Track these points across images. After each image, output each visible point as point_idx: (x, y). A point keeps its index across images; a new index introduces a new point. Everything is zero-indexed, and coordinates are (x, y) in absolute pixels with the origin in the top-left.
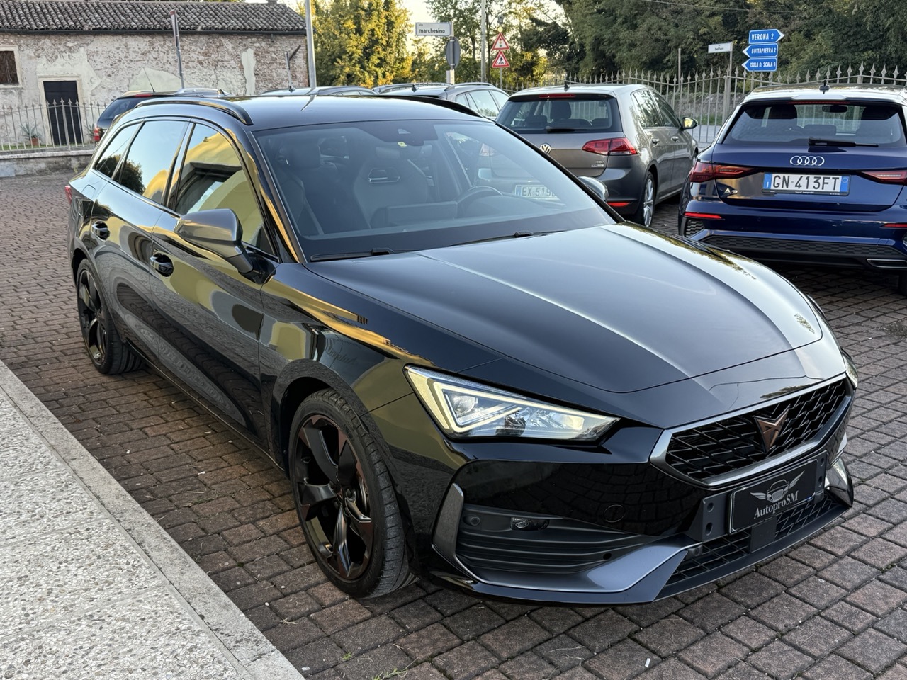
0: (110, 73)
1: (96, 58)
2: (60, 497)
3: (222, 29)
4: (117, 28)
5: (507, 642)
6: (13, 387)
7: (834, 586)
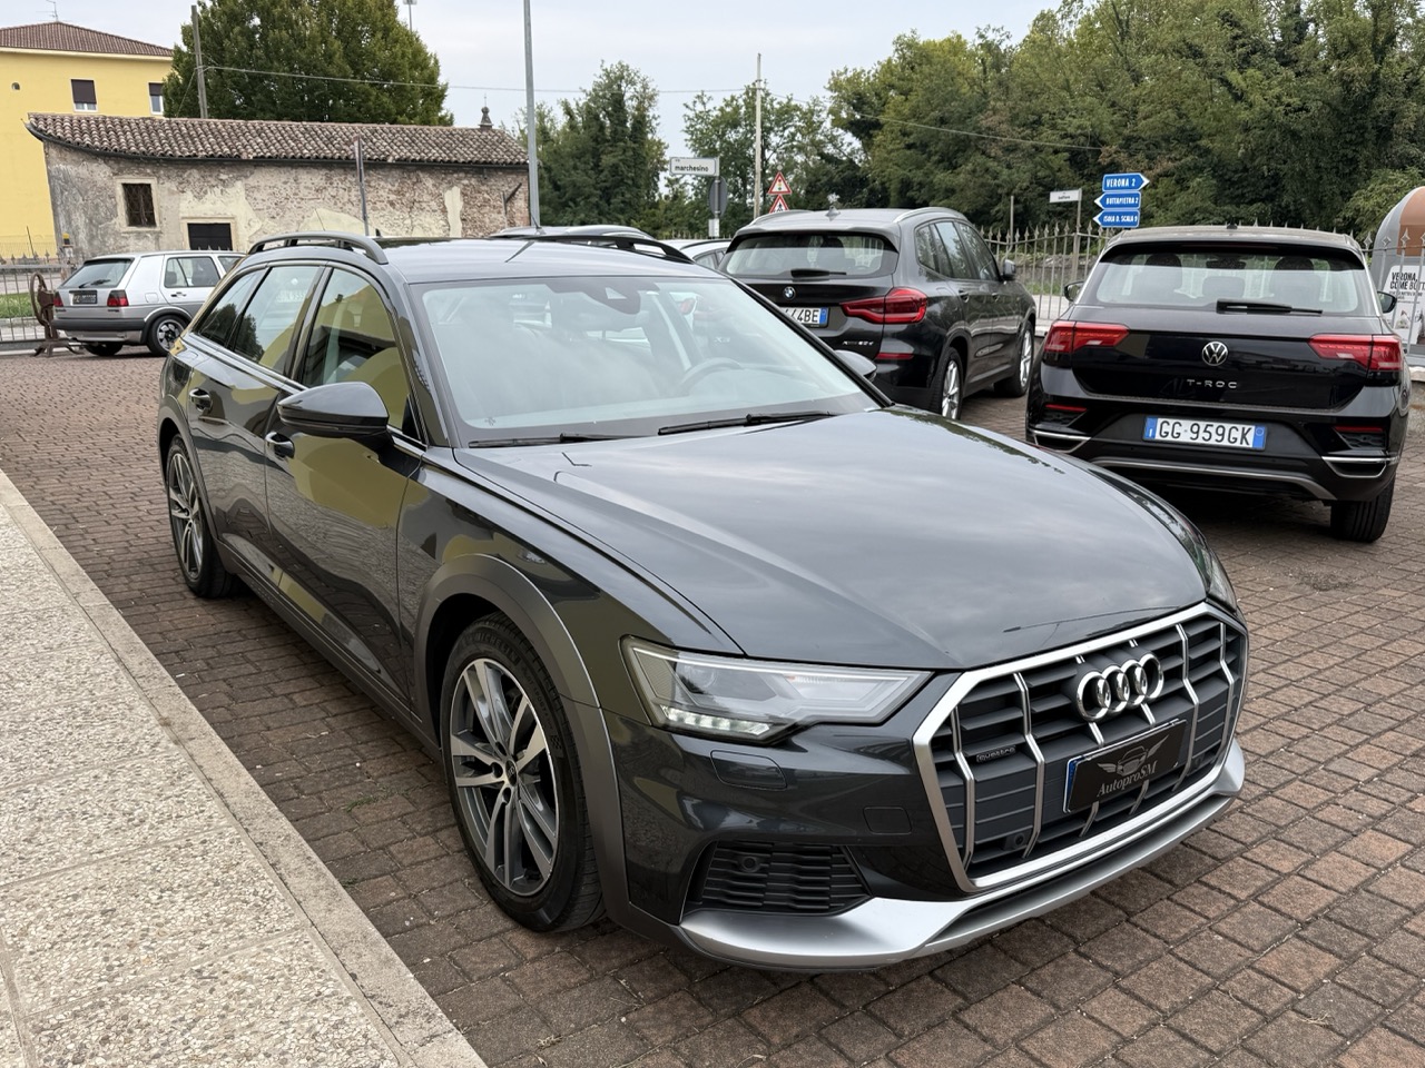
0: (274, 214)
1: (256, 195)
2: (169, 793)
3: (420, 160)
4: (285, 157)
5: (781, 1022)
6: (118, 634)
7: (1235, 945)
